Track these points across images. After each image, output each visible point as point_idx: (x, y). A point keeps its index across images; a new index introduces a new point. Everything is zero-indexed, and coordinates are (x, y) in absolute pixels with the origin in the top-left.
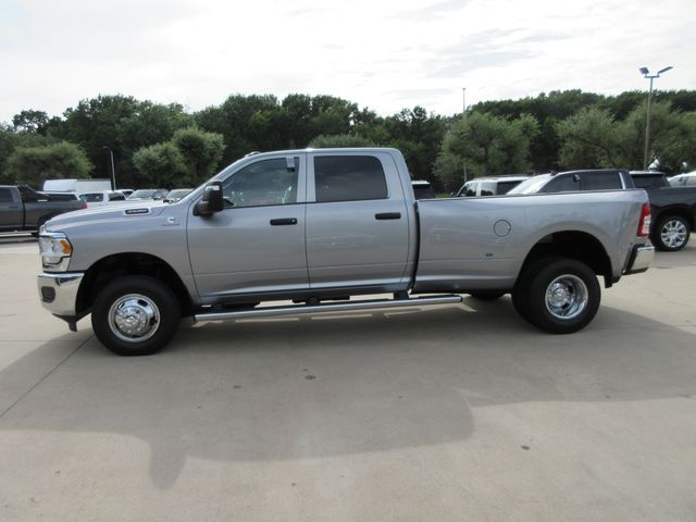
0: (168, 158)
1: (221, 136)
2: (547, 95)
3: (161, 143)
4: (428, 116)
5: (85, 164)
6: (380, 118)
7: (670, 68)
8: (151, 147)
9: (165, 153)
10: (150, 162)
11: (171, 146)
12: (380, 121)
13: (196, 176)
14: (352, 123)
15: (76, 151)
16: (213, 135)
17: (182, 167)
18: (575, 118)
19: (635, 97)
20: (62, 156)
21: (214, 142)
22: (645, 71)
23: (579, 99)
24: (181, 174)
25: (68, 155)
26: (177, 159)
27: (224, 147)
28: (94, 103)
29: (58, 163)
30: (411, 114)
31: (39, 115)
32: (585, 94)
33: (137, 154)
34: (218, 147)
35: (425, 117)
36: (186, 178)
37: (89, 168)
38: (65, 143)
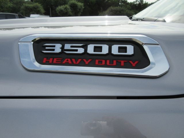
0: (66, 10)
1: (83, 4)
3: (64, 5)
4: (144, 2)
5: (43, 11)
6: (129, 3)
8: (62, 6)
9: (66, 8)
10: (61, 11)
11: (67, 6)
12: (128, 3)
14: (120, 4)
15: (40, 6)
16: (80, 3)
20: (36, 7)
21: (80, 6)
25: (38, 7)
26: (69, 11)
27: (83, 7)
29: (35, 10)
30: (139, 2)
33: (57, 8)
34: (82, 8)
35: (143, 3)
37: (44, 12)
38: (37, 4)
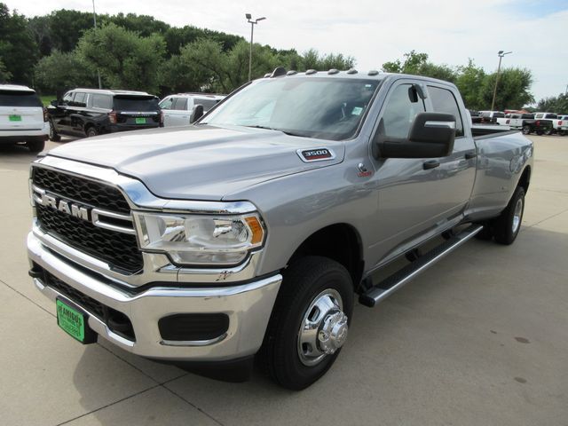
2: (125, 16)
7: (264, 18)
18: (195, 44)
19: (194, 32)
22: (249, 17)
23: (153, 25)
32: (157, 22)
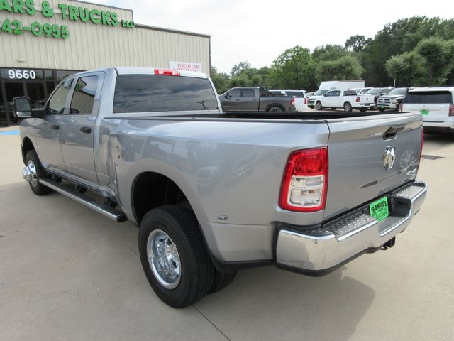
0: (411, 63)
10: (397, 66)
11: (415, 54)
13: (431, 76)
17: (422, 69)
24: (419, 75)
28: (394, 25)
31: (359, 38)
33: (389, 61)
36: (423, 79)
